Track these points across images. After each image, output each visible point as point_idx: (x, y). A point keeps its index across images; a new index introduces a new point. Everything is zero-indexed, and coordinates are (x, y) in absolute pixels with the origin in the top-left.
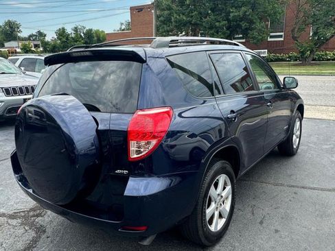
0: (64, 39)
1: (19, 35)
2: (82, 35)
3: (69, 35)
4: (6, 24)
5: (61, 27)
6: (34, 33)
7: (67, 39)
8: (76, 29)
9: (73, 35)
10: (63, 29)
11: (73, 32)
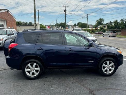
0: (116, 24)
1: (103, 23)
2: (124, 22)
3: (118, 23)
4: (100, 20)
5: (116, 20)
6: (109, 22)
7: (117, 24)
8: (122, 20)
9: (120, 23)
10: (117, 21)
11: (120, 21)
